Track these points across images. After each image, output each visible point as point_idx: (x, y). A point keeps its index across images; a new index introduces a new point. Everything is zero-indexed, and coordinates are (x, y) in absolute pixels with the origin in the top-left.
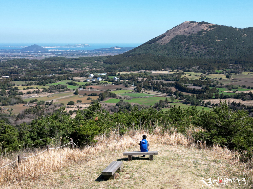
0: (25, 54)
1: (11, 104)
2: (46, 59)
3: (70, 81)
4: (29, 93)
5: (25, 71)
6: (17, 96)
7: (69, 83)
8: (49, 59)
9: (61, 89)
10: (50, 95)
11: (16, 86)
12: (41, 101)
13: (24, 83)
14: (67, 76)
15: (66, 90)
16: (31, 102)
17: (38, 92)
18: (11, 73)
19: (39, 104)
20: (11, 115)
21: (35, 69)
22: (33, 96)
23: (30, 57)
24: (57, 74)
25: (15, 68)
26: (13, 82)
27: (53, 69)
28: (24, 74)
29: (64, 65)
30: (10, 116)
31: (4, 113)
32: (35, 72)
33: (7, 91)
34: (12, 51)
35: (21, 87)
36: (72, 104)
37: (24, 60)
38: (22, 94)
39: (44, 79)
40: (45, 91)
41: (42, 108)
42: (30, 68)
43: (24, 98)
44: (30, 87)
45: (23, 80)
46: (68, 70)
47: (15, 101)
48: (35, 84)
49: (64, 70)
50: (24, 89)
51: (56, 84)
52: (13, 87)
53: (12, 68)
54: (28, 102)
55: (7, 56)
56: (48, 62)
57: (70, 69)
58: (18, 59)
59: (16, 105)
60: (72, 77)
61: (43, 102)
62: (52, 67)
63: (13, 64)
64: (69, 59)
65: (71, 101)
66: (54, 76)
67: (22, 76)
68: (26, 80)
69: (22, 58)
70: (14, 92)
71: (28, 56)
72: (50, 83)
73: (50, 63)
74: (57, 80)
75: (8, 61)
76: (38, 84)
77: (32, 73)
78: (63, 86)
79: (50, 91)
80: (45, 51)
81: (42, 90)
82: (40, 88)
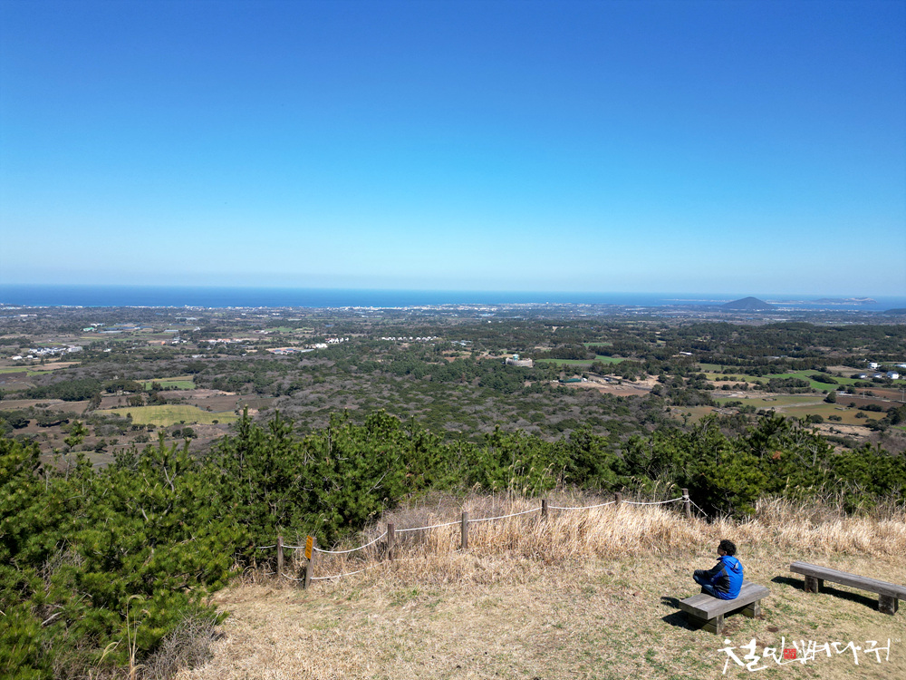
0: (729, 314)
1: (689, 405)
2: (769, 325)
3: (819, 374)
4: (725, 388)
5: (724, 346)
6: (701, 391)
7: (814, 378)
8: (777, 325)
9: (795, 388)
10: (769, 397)
11: (702, 372)
12: (748, 406)
13: (718, 367)
14: (813, 362)
15: (807, 392)
16: (727, 406)
17: (744, 388)
18: (696, 348)
19: (743, 411)
20: (687, 424)
21: (744, 343)
22: (734, 395)
23: (739, 320)
24: (790, 356)
25: (705, 339)
26: (698, 364)
27: (781, 346)
28: (722, 351)
29: (807, 340)
30: (684, 426)
31: (674, 418)
32: (745, 349)
33: (684, 379)
34: (704, 308)
35: (712, 376)
36: (817, 422)
37: (725, 325)
38: (712, 388)
39: (759, 364)
40: (759, 387)
41: (749, 420)
42: (735, 341)
43: (716, 395)
44: (729, 376)
45: (716, 362)
46: (816, 351)
47: (696, 398)
48: (741, 372)
49: (808, 349)
50: (717, 380)
51: (784, 376)
52: (698, 374)
53: (699, 339)
54: (723, 405)
55: (694, 317)
56: (773, 331)
57: (822, 349)
58: (713, 324)
59: (699, 407)
60: (825, 365)
61: (753, 409)
62: (780, 343)
63: (703, 332)
64: (821, 327)
65: (816, 416)
66: (783, 359)
67: (716, 355)
68: (722, 363)
69: (721, 321)
70: (698, 382)
71: (735, 319)
72: (772, 373)
73: (778, 335)
74: (789, 368)
75: (695, 325)
76: (747, 372)
77: (737, 350)
78: (800, 382)
79: (770, 388)
80: (768, 309)
81: (754, 385)
82: (750, 381)
